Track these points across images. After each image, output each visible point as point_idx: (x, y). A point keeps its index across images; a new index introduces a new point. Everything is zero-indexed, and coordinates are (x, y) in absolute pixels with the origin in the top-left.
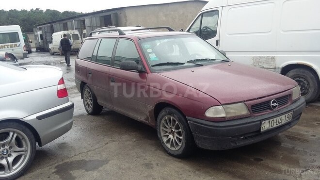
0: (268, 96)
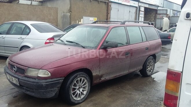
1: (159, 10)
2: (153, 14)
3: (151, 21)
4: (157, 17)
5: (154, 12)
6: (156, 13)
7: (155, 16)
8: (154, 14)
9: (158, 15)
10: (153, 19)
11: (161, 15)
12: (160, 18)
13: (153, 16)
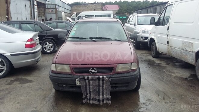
0: (91, 65)
1: (47, 4)
2: (41, 8)
3: (41, 15)
4: (47, 12)
5: (43, 7)
6: (45, 7)
7: (44, 11)
8: (43, 8)
9: (47, 9)
10: (43, 14)
11: (50, 10)
12: (49, 12)
13: (42, 10)
